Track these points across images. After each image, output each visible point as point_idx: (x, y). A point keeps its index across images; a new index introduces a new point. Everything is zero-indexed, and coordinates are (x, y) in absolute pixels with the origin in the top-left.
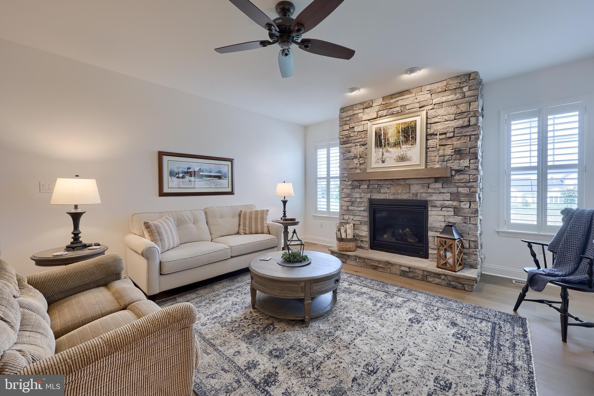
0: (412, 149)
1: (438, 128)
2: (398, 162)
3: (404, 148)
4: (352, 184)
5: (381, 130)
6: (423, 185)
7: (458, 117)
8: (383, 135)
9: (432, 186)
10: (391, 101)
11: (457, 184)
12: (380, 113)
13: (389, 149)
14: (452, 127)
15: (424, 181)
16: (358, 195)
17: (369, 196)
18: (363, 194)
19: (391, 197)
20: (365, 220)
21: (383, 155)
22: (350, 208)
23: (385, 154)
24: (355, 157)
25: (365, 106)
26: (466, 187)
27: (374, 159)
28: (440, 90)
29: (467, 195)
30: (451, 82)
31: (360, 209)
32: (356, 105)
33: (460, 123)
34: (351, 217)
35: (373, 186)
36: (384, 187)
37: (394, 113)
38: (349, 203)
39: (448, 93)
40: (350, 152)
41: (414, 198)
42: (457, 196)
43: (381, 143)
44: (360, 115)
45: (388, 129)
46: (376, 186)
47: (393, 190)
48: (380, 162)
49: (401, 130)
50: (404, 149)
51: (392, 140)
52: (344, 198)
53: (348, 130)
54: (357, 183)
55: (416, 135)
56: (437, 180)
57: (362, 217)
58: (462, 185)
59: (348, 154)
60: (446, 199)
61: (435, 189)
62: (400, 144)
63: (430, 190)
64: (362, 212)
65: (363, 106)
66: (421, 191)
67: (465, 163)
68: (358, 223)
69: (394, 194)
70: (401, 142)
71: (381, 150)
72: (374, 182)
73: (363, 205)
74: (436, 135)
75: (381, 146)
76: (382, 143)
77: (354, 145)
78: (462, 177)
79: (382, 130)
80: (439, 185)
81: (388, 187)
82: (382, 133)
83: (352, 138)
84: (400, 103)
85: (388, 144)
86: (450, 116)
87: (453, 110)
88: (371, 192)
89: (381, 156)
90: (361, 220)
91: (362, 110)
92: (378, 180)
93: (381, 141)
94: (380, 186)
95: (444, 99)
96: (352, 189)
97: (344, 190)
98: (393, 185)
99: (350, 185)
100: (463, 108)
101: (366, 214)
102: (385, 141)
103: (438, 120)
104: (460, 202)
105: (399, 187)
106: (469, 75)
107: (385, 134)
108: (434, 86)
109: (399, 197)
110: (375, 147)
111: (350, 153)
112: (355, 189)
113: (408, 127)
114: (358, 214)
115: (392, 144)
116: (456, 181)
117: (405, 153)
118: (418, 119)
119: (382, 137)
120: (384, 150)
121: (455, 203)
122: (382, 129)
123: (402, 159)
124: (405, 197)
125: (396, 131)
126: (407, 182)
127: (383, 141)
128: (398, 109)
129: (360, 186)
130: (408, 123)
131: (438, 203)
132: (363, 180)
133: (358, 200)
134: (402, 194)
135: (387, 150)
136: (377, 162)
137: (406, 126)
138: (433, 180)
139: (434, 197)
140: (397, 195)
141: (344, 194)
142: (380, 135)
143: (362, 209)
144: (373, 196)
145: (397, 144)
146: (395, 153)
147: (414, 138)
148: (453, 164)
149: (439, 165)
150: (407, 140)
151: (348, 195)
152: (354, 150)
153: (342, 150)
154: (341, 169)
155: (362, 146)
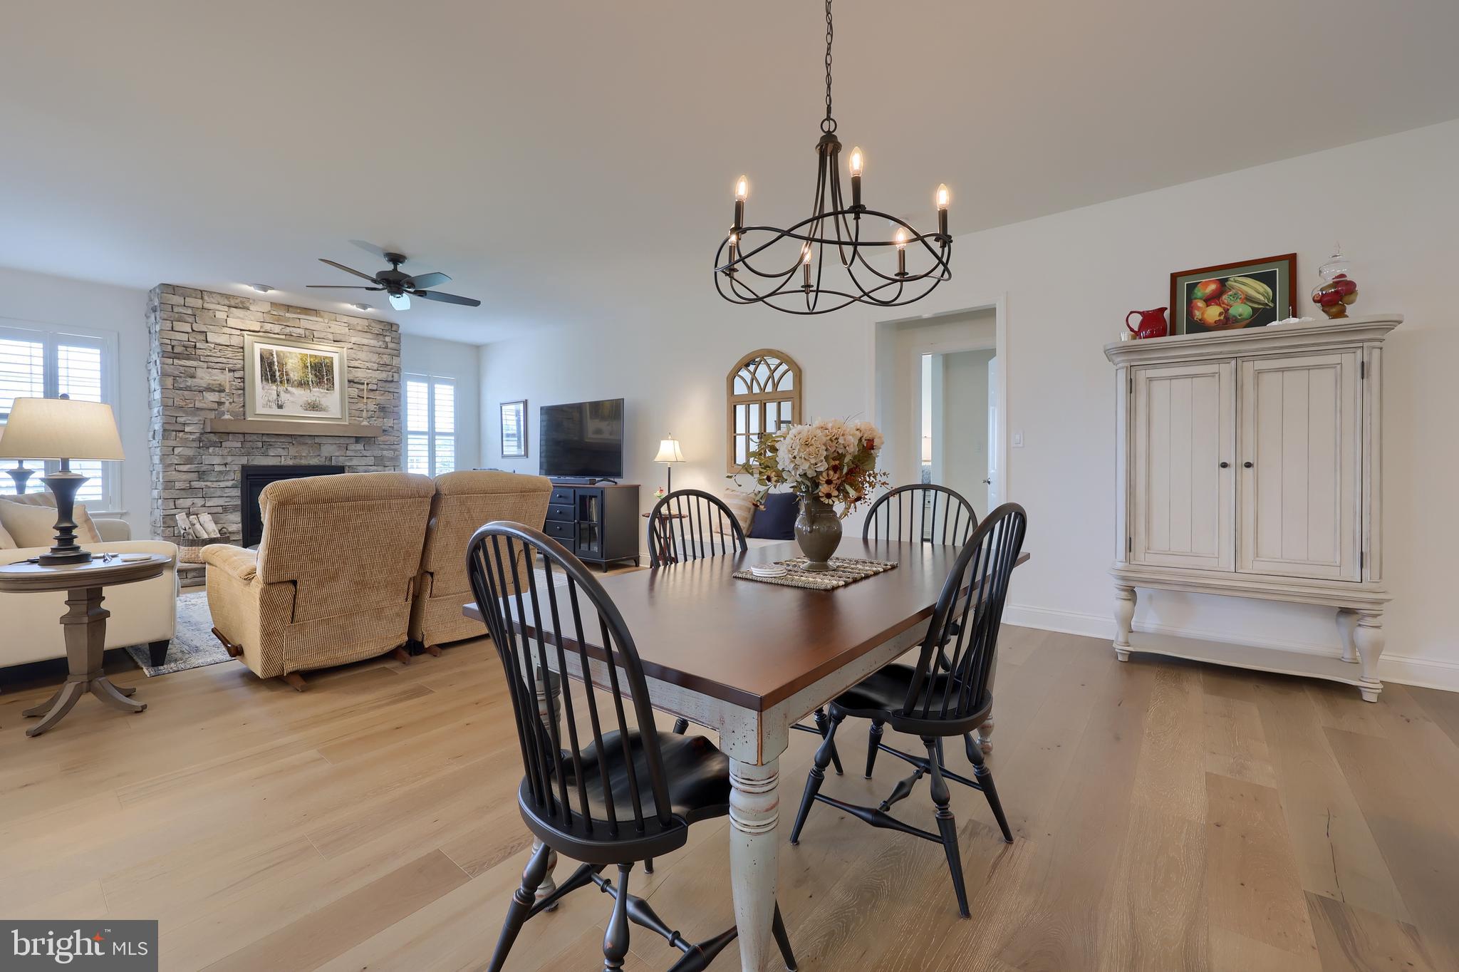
0: (327, 395)
1: (360, 375)
2: (307, 410)
3: (315, 392)
4: (200, 438)
5: (272, 355)
6: (339, 446)
7: (381, 369)
8: (276, 363)
9: (352, 447)
10: (287, 315)
11: (381, 446)
12: (268, 327)
13: (289, 388)
14: (375, 378)
15: (342, 441)
16: (217, 460)
17: (244, 461)
18: (229, 459)
19: (290, 463)
20: (235, 503)
21: (278, 395)
22: (195, 484)
23: (282, 394)
24: (210, 389)
25: (233, 303)
26: (390, 450)
27: (258, 401)
28: (360, 328)
29: (392, 459)
30: (373, 324)
31: (222, 484)
32: (211, 293)
33: (383, 376)
34: (200, 502)
35: (251, 443)
36: (277, 446)
37: (293, 334)
38: (194, 476)
39: (369, 336)
40: (193, 377)
41: (327, 463)
42: (382, 460)
43: (273, 376)
44: (221, 315)
45: (287, 357)
46: (260, 444)
47: (293, 451)
48: (275, 407)
49: (309, 364)
50: (316, 394)
51: (295, 376)
52: (176, 464)
53: (187, 333)
54: (214, 438)
55: (333, 378)
56: (358, 439)
57: (228, 499)
58: (386, 447)
59: (188, 379)
60: (370, 464)
61: (356, 451)
62: (308, 384)
63: (349, 453)
64: (227, 490)
65: (229, 301)
66: (337, 454)
67: (388, 422)
68: (220, 510)
69: (295, 457)
70: (310, 383)
71: (274, 387)
72: (255, 437)
73: (232, 476)
74: (363, 384)
75: (274, 381)
76: (275, 376)
77: (205, 365)
78: (387, 438)
79: (275, 356)
80: (360, 447)
81: (284, 447)
82: (275, 360)
83: (199, 352)
84: (304, 324)
85: (288, 380)
86: (374, 365)
87: (375, 358)
88: (248, 454)
89: (275, 397)
90: (226, 504)
91: (226, 308)
92: (263, 434)
93: (274, 373)
94: (267, 446)
95: (365, 341)
96: (199, 448)
97: (177, 451)
98: (293, 444)
99: (193, 440)
100: (386, 359)
101: (237, 492)
102: (282, 374)
103: (359, 366)
104: (385, 466)
105: (304, 447)
106: (391, 325)
107: (281, 365)
108: (354, 321)
109: (304, 462)
110: (262, 381)
111: (194, 380)
112: (208, 448)
113: (321, 364)
114: (219, 493)
115: (296, 383)
116: (380, 443)
117: (318, 399)
118: (334, 356)
119: (276, 367)
120: (281, 389)
122: (274, 353)
123: (314, 407)
124: (314, 462)
125: (302, 365)
126: (317, 440)
127: (278, 374)
128: (301, 331)
129: (221, 442)
130: (321, 357)
131: (361, 469)
132: (229, 433)
133: (217, 468)
134: (309, 458)
135: (287, 389)
136: (266, 407)
137: (317, 361)
138: (354, 440)
139: (355, 462)
140: (301, 459)
141: (177, 457)
142: (271, 364)
143: (230, 484)
144: (252, 460)
145: (302, 384)
146: (301, 395)
147: (331, 381)
148: (377, 422)
149: (365, 423)
150: (319, 382)
151: (189, 460)
152: (205, 377)
153: (169, 369)
154: (165, 406)
155: (230, 371)
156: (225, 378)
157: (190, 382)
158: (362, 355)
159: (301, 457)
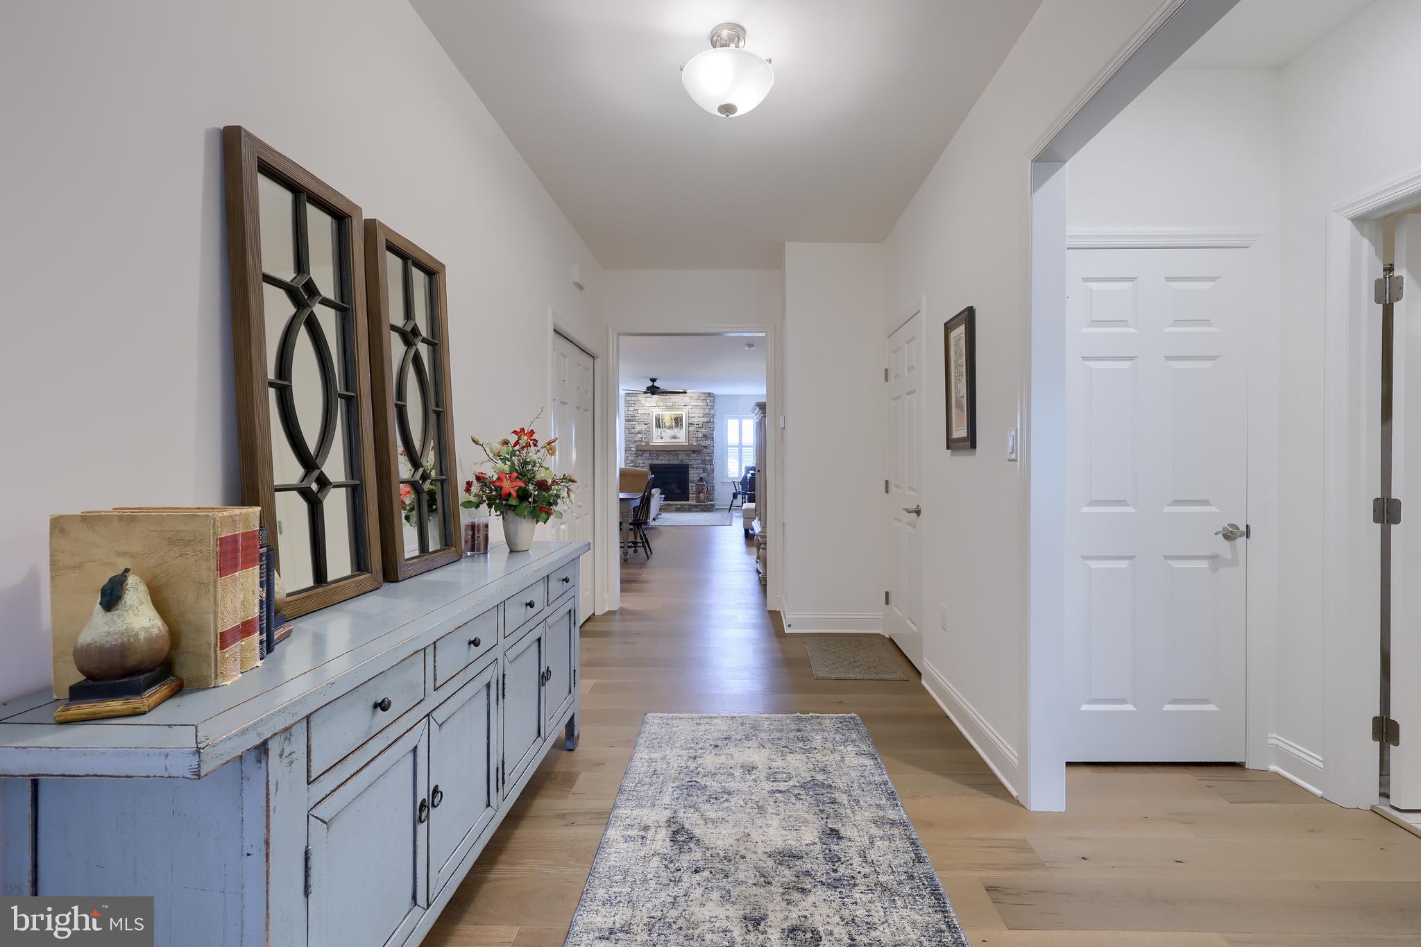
0: (680, 431)
1: (695, 420)
2: (671, 439)
4: (635, 452)
5: (660, 416)
6: (686, 455)
7: (704, 416)
8: (661, 419)
9: (691, 455)
10: (666, 397)
11: (704, 455)
12: (659, 404)
14: (701, 421)
15: (687, 452)
16: (640, 460)
17: (650, 462)
18: (646, 460)
19: (666, 463)
23: (663, 433)
24: (639, 433)
26: (709, 456)
27: (654, 436)
28: (695, 398)
29: (709, 461)
30: (701, 395)
33: (705, 420)
35: (653, 454)
36: (661, 455)
37: (668, 406)
39: (699, 401)
40: (634, 428)
41: (681, 463)
42: (704, 461)
43: (659, 425)
44: (643, 402)
45: (665, 416)
46: (656, 454)
47: (668, 457)
48: (660, 438)
49: (673, 418)
50: (676, 431)
51: (667, 424)
53: (633, 411)
54: (640, 453)
55: (682, 423)
56: (694, 452)
58: (706, 455)
60: (698, 463)
61: (693, 457)
63: (690, 458)
66: (685, 459)
67: (708, 443)
69: (668, 460)
70: (673, 426)
71: (660, 430)
72: (653, 452)
74: (694, 424)
75: (660, 427)
77: (638, 423)
78: (706, 450)
80: (695, 455)
81: (663, 456)
83: (636, 418)
84: (672, 400)
85: (665, 426)
86: (700, 414)
87: (702, 411)
88: (652, 459)
89: (660, 434)
91: (644, 399)
92: (656, 450)
94: (658, 455)
95: (697, 404)
96: (635, 455)
97: (629, 458)
98: (667, 454)
99: (633, 453)
100: (707, 411)
102: (663, 424)
103: (694, 416)
104: (705, 464)
105: (671, 456)
106: (710, 393)
107: (663, 420)
108: (692, 395)
109: (672, 462)
110: (655, 427)
112: (638, 455)
113: (678, 417)
115: (667, 427)
116: (703, 453)
117: (676, 433)
118: (684, 413)
119: (661, 421)
120: (662, 430)
121: (704, 466)
123: (674, 437)
124: (676, 462)
125: (671, 419)
126: (677, 452)
127: (661, 424)
128: (671, 404)
129: (643, 454)
130: (679, 414)
131: (695, 466)
132: (645, 450)
133: (642, 464)
134: (674, 460)
135: (664, 430)
136: (657, 438)
137: (676, 416)
138: (692, 452)
139: (692, 462)
141: (629, 460)
142: (659, 420)
144: (653, 462)
145: (670, 427)
146: (669, 433)
147: (681, 425)
148: (703, 443)
149: (695, 444)
150: (677, 426)
151: (632, 462)
152: (639, 428)
153: (627, 426)
154: (626, 441)
155: (645, 424)
156: (643, 427)
157: (633, 430)
158: (697, 411)
159: (670, 460)
